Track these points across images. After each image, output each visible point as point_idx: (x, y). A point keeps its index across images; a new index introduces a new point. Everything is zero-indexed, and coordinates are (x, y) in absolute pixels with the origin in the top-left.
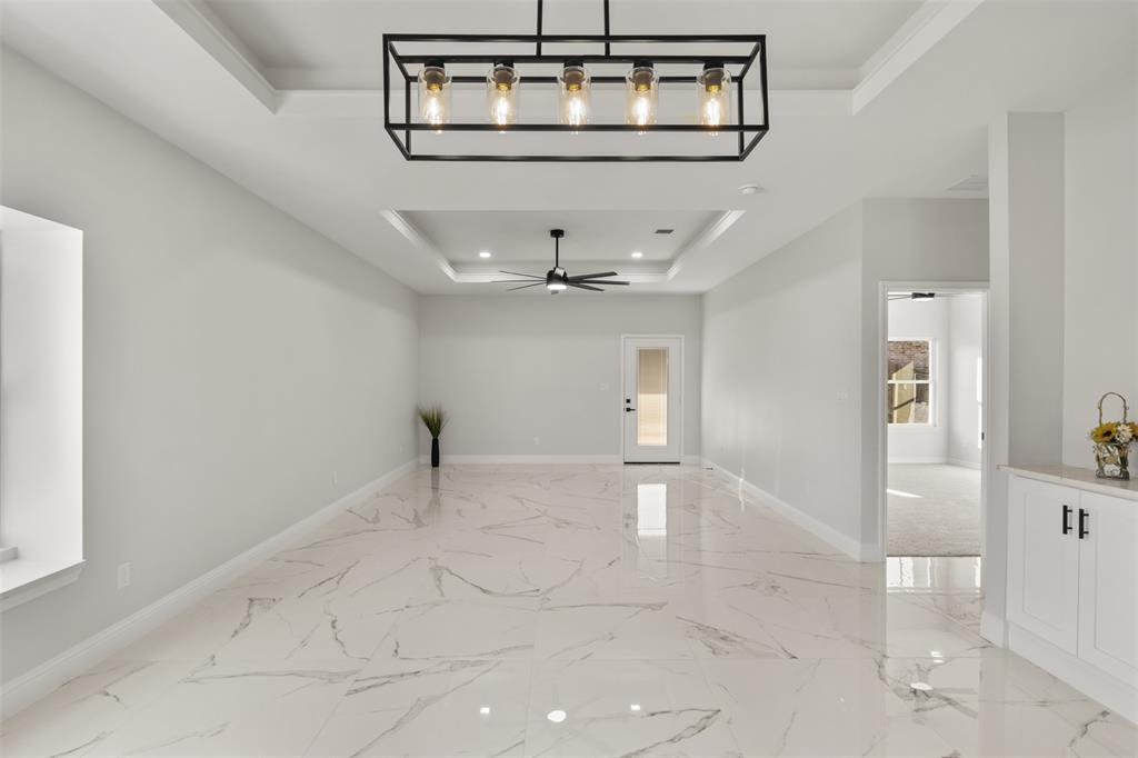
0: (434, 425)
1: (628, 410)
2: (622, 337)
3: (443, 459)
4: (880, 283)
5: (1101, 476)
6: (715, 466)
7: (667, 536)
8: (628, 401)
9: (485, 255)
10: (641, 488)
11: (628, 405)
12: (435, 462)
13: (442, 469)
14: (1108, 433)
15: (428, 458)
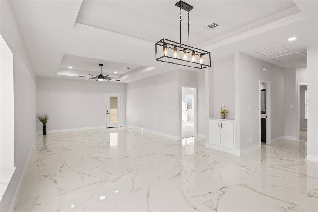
0: (44, 121)
1: (107, 113)
2: (106, 93)
3: (47, 132)
4: (181, 86)
5: (222, 118)
6: (132, 126)
7: (118, 145)
8: (107, 111)
9: (70, 67)
10: (111, 134)
11: (107, 112)
12: (45, 133)
13: (47, 135)
14: (223, 112)
15: (42, 132)
